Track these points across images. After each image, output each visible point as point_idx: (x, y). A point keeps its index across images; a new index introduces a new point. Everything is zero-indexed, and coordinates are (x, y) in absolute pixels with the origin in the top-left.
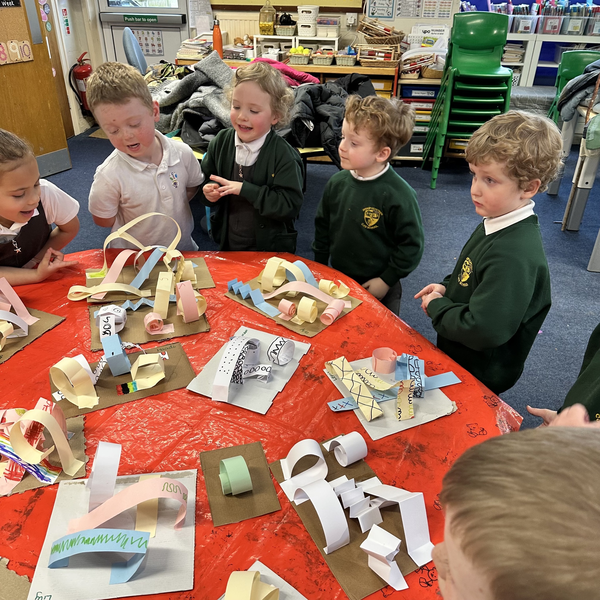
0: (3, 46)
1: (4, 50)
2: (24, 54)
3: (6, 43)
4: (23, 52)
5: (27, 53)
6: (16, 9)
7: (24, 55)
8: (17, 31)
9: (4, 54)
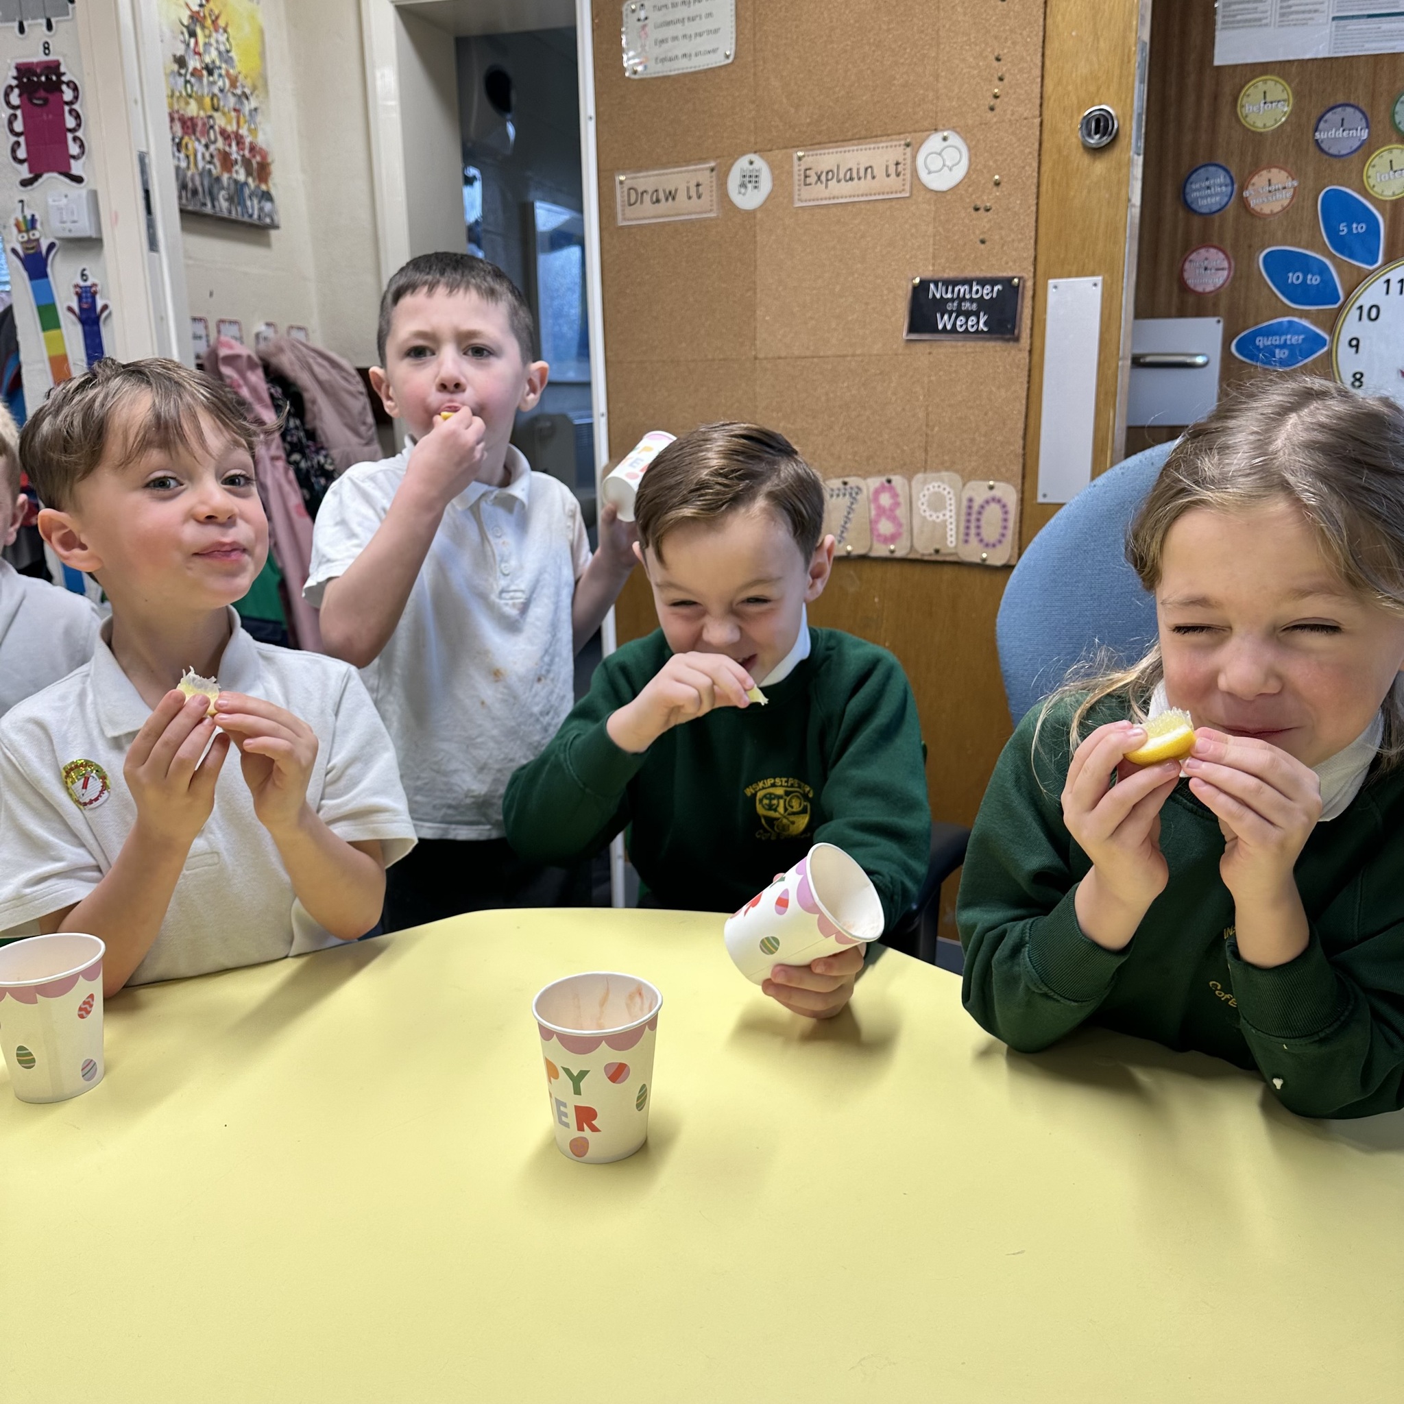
0: (899, 490)
1: (897, 504)
2: (973, 531)
3: (910, 481)
4: (973, 525)
5: (991, 531)
6: (994, 350)
7: (973, 539)
8: (973, 440)
9: (893, 519)
